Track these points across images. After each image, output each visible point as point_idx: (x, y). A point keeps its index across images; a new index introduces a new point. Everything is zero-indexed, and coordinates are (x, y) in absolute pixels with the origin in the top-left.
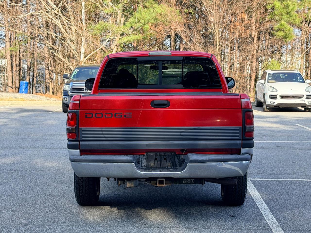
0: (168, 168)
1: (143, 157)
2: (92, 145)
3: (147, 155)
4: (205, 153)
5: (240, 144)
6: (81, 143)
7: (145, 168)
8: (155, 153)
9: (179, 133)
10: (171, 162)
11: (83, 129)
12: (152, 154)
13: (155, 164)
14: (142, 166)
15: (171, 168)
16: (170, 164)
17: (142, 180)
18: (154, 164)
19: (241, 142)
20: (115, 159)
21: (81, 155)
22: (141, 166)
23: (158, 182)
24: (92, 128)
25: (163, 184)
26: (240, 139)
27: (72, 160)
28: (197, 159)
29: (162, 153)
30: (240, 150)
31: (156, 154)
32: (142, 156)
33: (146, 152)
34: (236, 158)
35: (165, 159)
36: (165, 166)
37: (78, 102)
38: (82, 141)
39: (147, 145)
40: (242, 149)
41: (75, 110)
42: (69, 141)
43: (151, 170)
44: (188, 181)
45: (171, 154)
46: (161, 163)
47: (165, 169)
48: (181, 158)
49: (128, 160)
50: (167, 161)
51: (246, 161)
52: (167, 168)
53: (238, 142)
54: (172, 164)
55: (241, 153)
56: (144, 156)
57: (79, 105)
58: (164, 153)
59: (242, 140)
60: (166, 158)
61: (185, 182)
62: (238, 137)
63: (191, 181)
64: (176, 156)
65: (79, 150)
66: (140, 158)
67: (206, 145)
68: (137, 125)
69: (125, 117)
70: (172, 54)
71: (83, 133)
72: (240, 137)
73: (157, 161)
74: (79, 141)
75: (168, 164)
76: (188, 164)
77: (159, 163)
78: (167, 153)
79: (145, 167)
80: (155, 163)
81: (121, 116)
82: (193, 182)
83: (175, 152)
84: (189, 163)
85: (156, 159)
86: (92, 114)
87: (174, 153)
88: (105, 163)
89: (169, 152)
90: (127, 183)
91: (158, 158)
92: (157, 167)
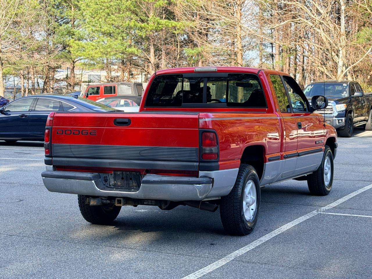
0: (134, 188)
1: (111, 176)
2: (62, 161)
3: (115, 174)
4: (163, 175)
5: (196, 165)
6: (54, 159)
7: (113, 187)
8: (121, 172)
9: (139, 153)
10: (136, 182)
11: (55, 145)
12: (119, 173)
13: (122, 184)
14: (110, 185)
15: (136, 188)
16: (135, 184)
18: (120, 183)
19: (198, 164)
20: (76, 176)
21: (55, 171)
22: (108, 184)
23: (116, 201)
24: (62, 144)
25: (121, 204)
26: (197, 161)
27: (43, 176)
28: (149, 179)
29: (128, 173)
30: (198, 172)
31: (122, 173)
32: (109, 175)
33: (114, 171)
34: (189, 180)
35: (131, 179)
37: (52, 119)
38: (54, 157)
40: (200, 172)
41: (49, 127)
42: (46, 156)
44: (149, 202)
45: (136, 174)
46: (127, 182)
49: (87, 177)
50: (132, 181)
51: (199, 184)
52: (132, 188)
53: (195, 164)
54: (137, 185)
55: (200, 176)
56: (111, 174)
57: (52, 121)
58: (130, 173)
59: (200, 162)
60: (131, 177)
61: (146, 203)
62: (195, 159)
63: (151, 202)
64: (141, 177)
65: (52, 166)
66: (107, 176)
67: (164, 165)
68: (101, 143)
69: (91, 134)
70: (217, 70)
71: (54, 149)
72: (197, 159)
73: (123, 180)
74: (52, 157)
75: (133, 184)
76: (142, 184)
77: (125, 182)
78: (132, 173)
79: (113, 185)
80: (122, 182)
81: (87, 133)
82: (154, 204)
85: (123, 178)
86: (62, 130)
87: (139, 173)
89: (134, 172)
90: (92, 201)
91: (125, 177)
92: (124, 186)
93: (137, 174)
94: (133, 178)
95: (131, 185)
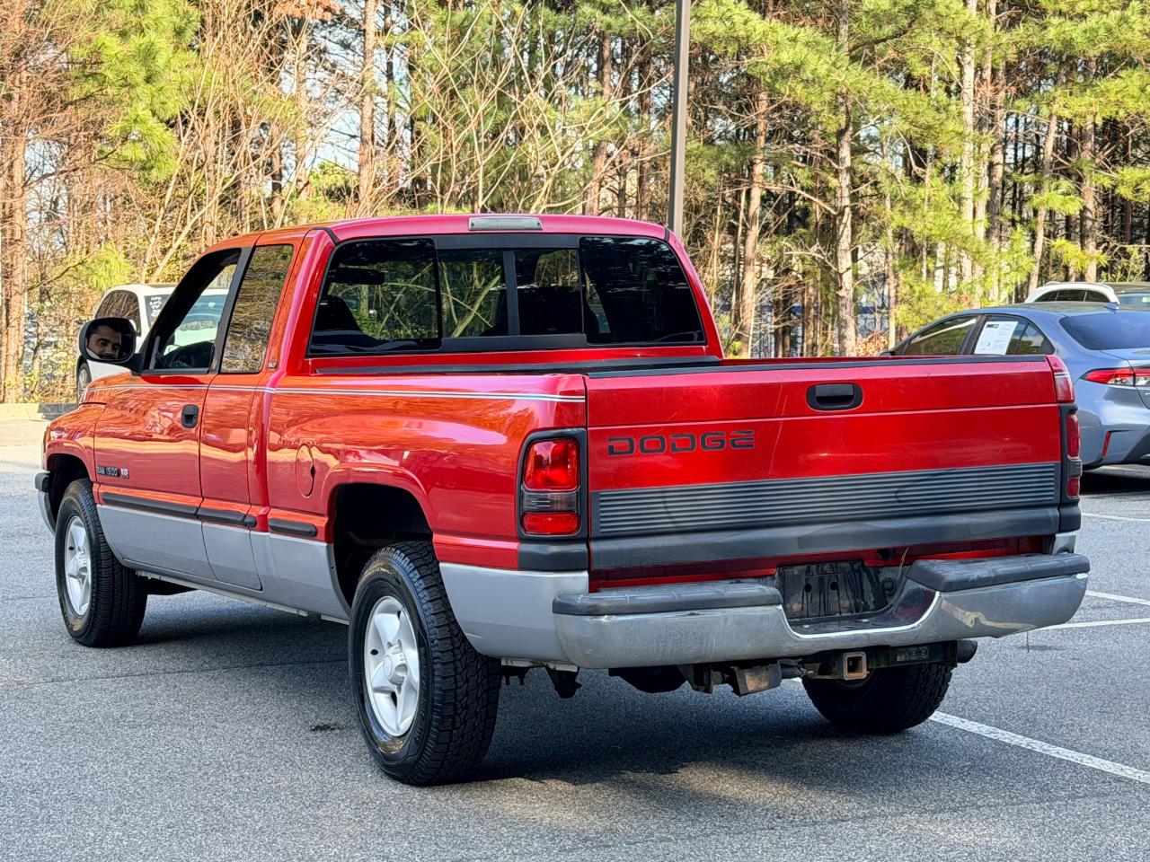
0: (844, 615)
2: (631, 551)
3: (782, 576)
5: (1055, 517)
6: (595, 546)
8: (805, 567)
10: (850, 593)
11: (600, 496)
12: (796, 570)
13: (805, 606)
15: (850, 614)
16: (847, 602)
17: (793, 662)
18: (803, 603)
19: (1056, 512)
21: (597, 592)
23: (846, 665)
24: (632, 490)
26: (1056, 502)
29: (826, 567)
30: (1052, 538)
31: (808, 571)
33: (779, 566)
35: (834, 586)
36: (832, 609)
37: (580, 400)
38: (597, 539)
39: (803, 541)
40: (1057, 535)
41: (575, 430)
43: (807, 626)
44: (910, 654)
45: (852, 566)
46: (822, 599)
47: (834, 620)
48: (881, 580)
50: (838, 591)
52: (838, 615)
53: (1051, 512)
54: (853, 603)
57: (584, 408)
58: (832, 567)
59: (1059, 505)
60: (836, 580)
61: (903, 659)
62: (1052, 498)
63: (919, 653)
64: (865, 574)
65: (585, 574)
68: (770, 472)
69: (734, 446)
71: (602, 512)
72: (1057, 497)
73: (809, 594)
74: (587, 541)
75: (841, 602)
76: (938, 595)
77: (817, 599)
78: (839, 565)
80: (805, 601)
81: (723, 442)
83: (863, 561)
84: (941, 591)
85: (808, 588)
86: (630, 440)
87: (860, 563)
88: (696, 612)
89: (845, 561)
90: (747, 677)
91: (814, 583)
92: (811, 614)
93: (856, 566)
94: (841, 584)
95: (833, 607)
